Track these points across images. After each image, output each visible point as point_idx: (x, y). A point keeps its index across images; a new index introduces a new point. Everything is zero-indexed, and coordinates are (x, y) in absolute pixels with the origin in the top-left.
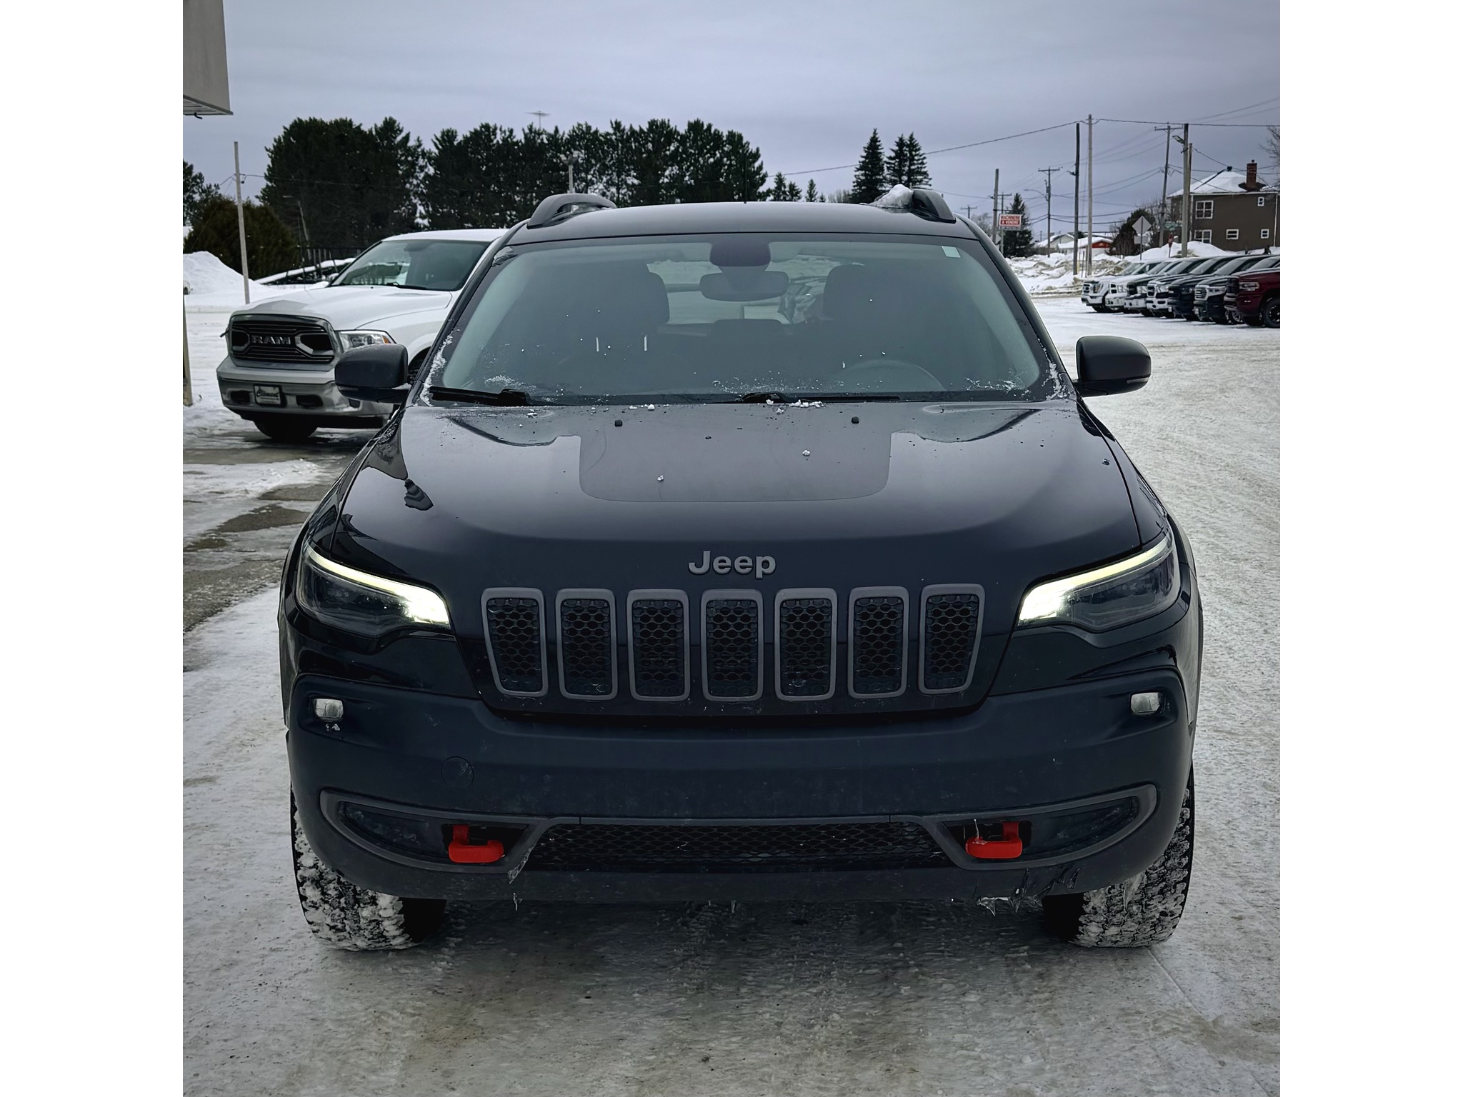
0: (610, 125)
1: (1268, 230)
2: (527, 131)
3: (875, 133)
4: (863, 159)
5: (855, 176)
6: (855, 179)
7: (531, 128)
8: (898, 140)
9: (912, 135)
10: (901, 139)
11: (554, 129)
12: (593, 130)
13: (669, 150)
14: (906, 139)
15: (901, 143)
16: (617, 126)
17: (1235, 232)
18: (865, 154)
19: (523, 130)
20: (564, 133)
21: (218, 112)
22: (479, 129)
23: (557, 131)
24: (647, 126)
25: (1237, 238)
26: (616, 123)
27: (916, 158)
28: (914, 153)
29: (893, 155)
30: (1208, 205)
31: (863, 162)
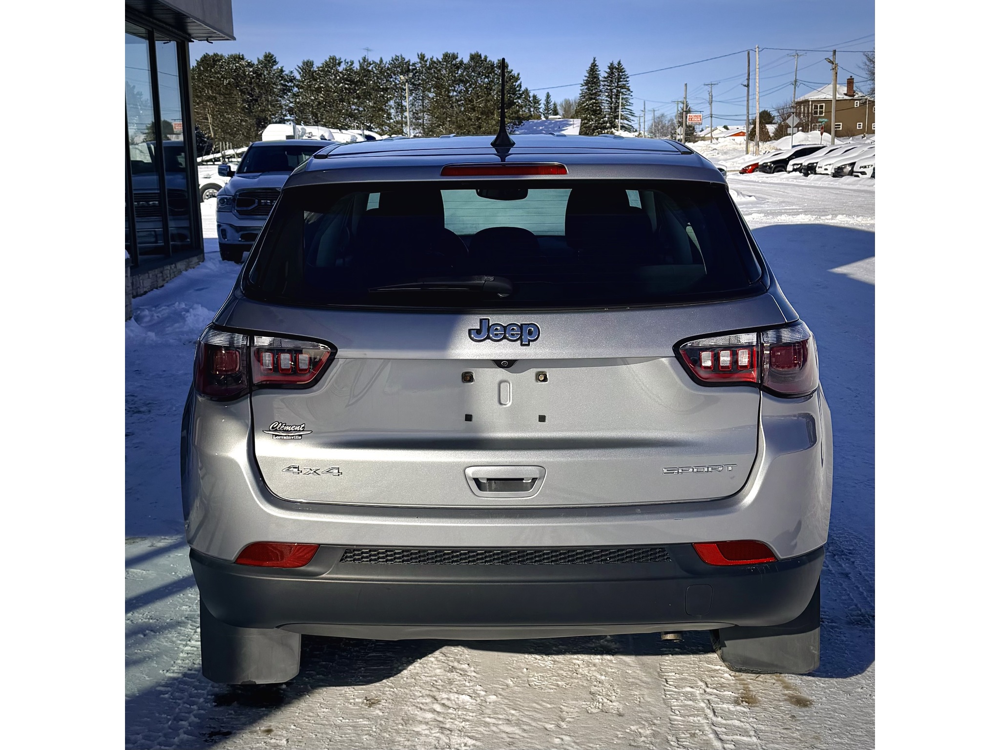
0: (417, 56)
1: (862, 123)
2: (361, 61)
3: (594, 60)
4: (587, 78)
5: (581, 90)
6: (581, 92)
7: (364, 59)
8: (609, 65)
9: (620, 62)
10: (612, 64)
11: (379, 59)
12: (407, 60)
13: (457, 73)
14: (616, 64)
15: (611, 67)
16: (422, 57)
17: (840, 125)
18: (587, 75)
19: (359, 61)
20: (386, 63)
21: (227, 37)
22: (328, 60)
23: (381, 61)
24: (442, 57)
25: (841, 129)
26: (421, 55)
27: (623, 77)
28: (621, 74)
29: (606, 75)
30: (821, 107)
31: (586, 80)
